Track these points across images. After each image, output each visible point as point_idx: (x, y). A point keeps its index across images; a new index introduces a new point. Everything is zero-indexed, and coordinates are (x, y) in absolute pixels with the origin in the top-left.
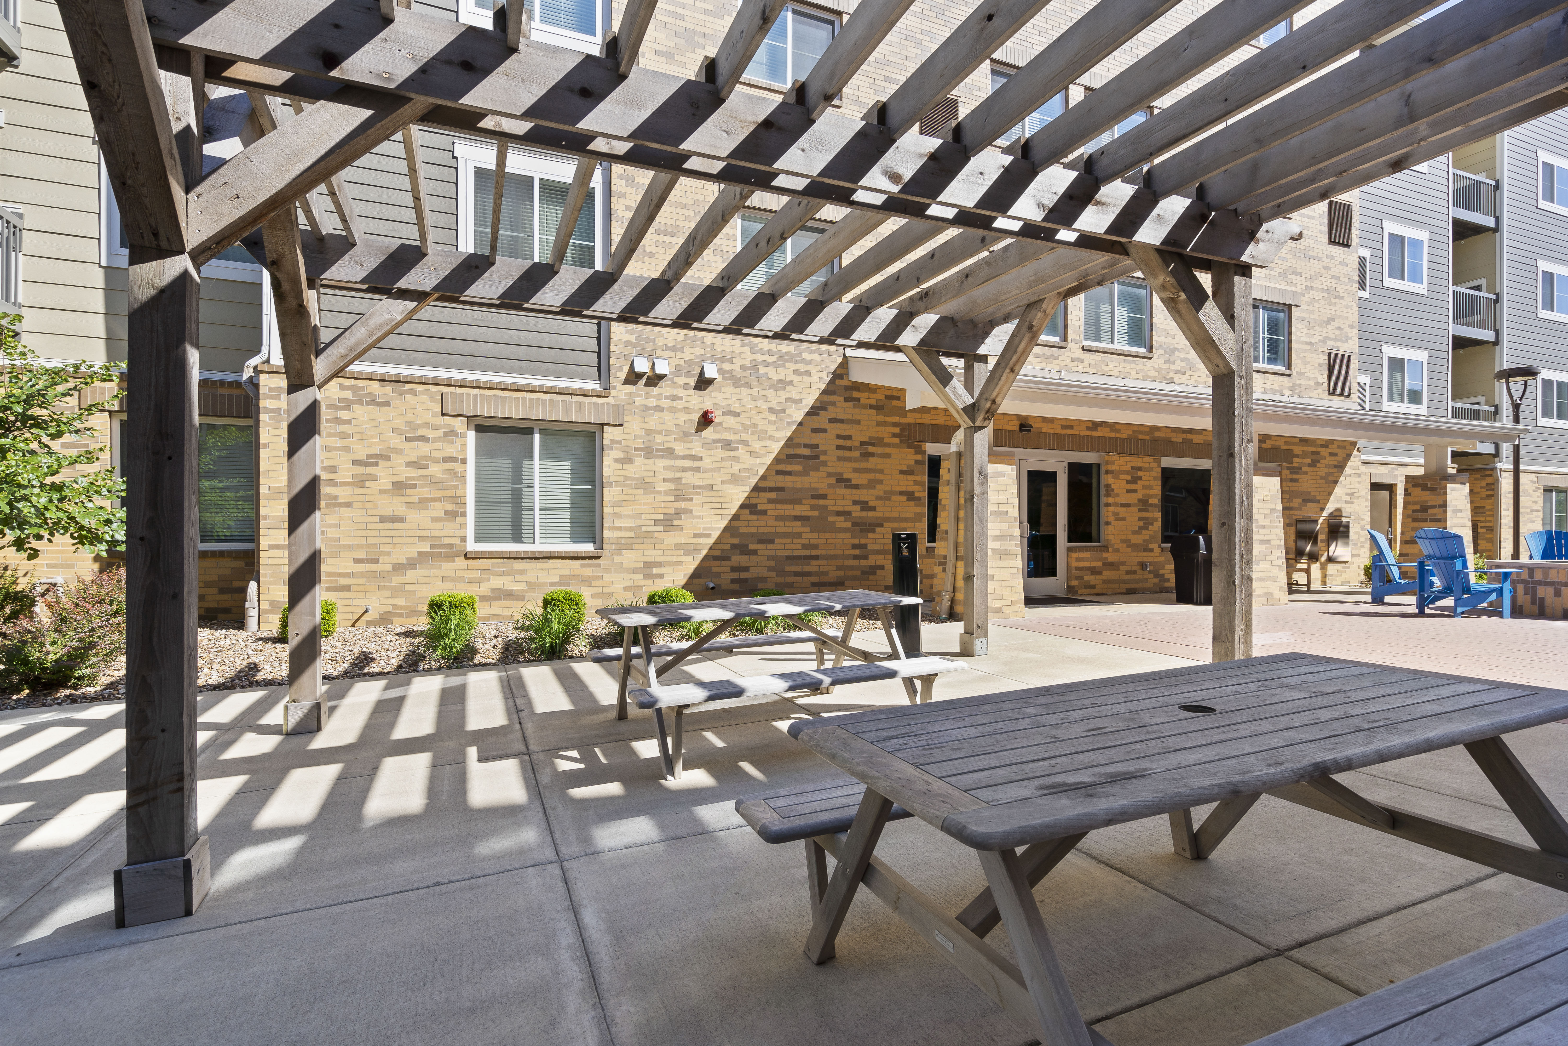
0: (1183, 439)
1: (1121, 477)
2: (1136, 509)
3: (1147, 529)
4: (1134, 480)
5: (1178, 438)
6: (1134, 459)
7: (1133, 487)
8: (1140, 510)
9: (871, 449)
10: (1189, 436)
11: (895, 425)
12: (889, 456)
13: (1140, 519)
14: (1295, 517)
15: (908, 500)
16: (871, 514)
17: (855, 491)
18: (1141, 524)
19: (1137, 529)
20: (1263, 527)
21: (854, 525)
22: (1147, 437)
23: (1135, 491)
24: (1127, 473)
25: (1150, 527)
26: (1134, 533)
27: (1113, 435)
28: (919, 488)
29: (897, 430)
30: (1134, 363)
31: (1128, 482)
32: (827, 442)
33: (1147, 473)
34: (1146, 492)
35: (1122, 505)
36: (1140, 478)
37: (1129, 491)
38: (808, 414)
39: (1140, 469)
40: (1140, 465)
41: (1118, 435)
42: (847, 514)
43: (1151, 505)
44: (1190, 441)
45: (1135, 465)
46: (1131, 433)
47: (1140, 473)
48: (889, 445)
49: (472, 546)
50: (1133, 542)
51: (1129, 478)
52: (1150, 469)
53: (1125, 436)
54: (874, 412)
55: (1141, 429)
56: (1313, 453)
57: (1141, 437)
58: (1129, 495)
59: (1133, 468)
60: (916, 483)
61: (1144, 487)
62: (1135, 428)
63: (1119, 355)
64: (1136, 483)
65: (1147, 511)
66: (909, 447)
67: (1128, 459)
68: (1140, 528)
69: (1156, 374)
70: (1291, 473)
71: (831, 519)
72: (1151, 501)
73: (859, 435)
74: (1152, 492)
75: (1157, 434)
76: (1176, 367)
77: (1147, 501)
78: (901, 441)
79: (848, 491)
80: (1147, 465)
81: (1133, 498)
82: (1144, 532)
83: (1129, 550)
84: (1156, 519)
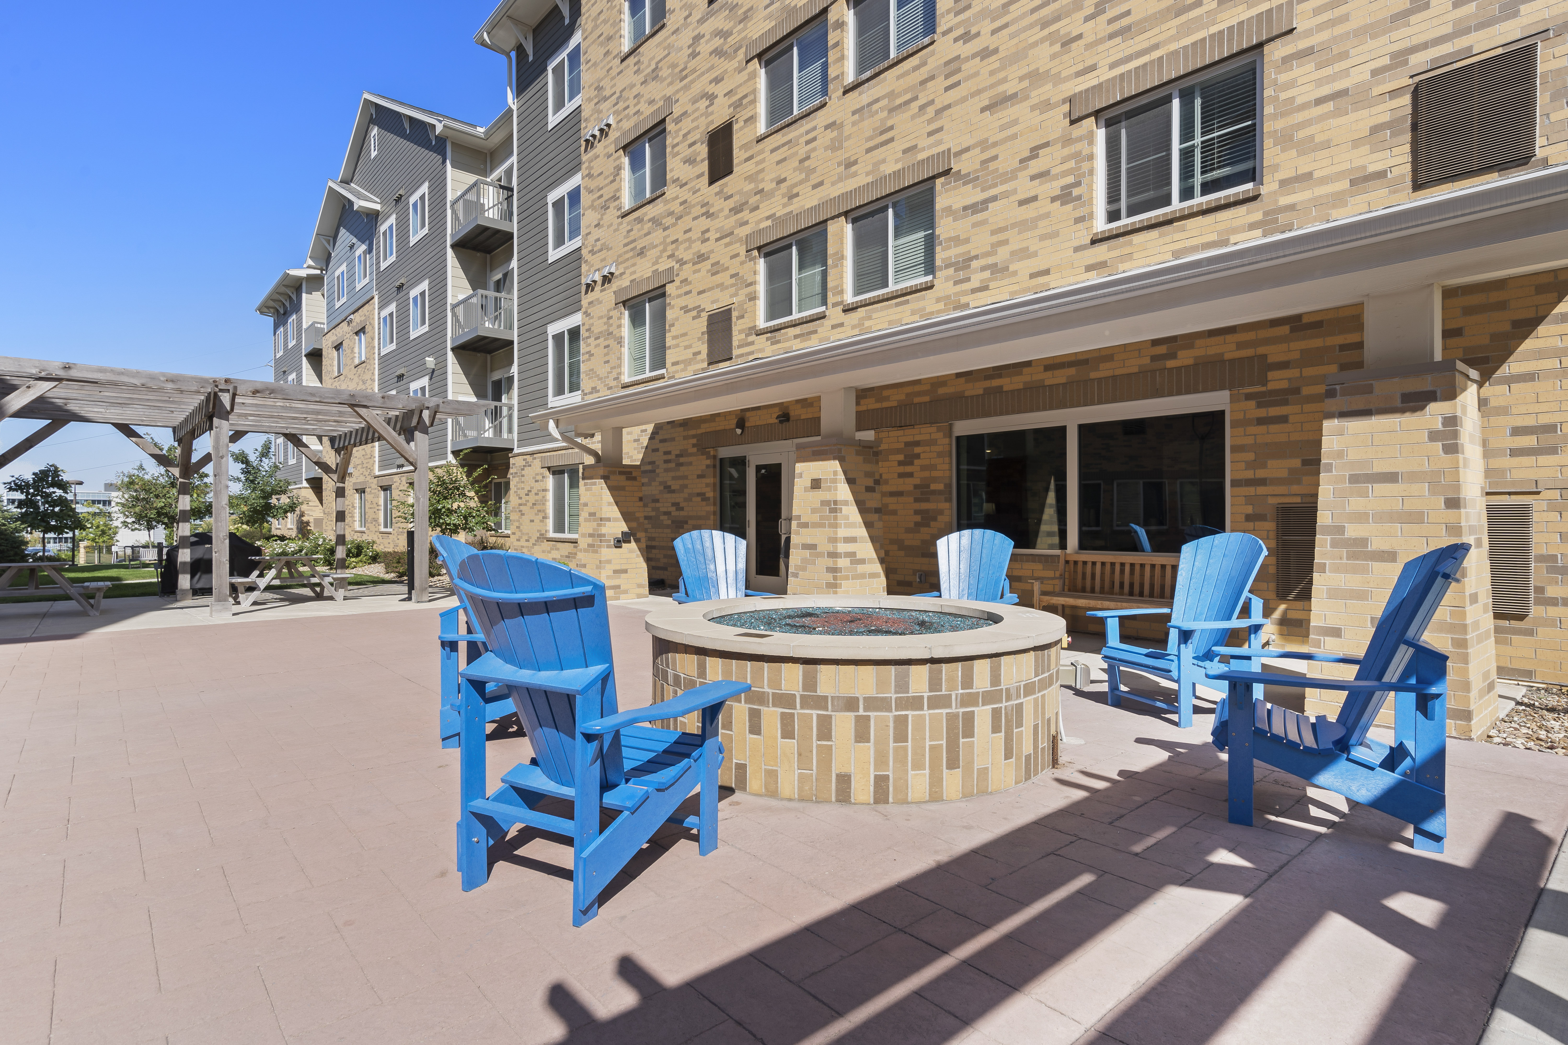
0: (985, 389)
1: (891, 457)
2: (911, 499)
3: (928, 526)
4: (909, 460)
5: (976, 389)
6: (909, 431)
7: (908, 469)
8: (917, 500)
9: (682, 460)
10: (996, 383)
11: (694, 436)
12: (690, 464)
13: (917, 512)
14: (1272, 501)
15: (703, 500)
16: (682, 513)
17: (673, 495)
18: (918, 518)
19: (912, 525)
20: (805, 525)
21: (673, 522)
22: (926, 399)
23: (910, 475)
24: (898, 451)
25: (932, 524)
26: (908, 531)
27: (878, 406)
28: (708, 489)
29: (694, 441)
30: (907, 302)
31: (900, 463)
32: (659, 458)
33: (927, 449)
34: (926, 474)
35: (892, 494)
36: (918, 456)
37: (901, 475)
38: (650, 439)
39: (917, 444)
40: (917, 438)
41: (885, 404)
42: (667, 513)
43: (934, 492)
44: (999, 390)
45: (909, 439)
46: (903, 397)
47: (917, 450)
48: (691, 455)
49: (552, 535)
50: (907, 543)
51: (901, 457)
52: (932, 442)
53: (895, 404)
54: (682, 429)
55: (917, 388)
56: (1343, 348)
57: (917, 400)
58: (901, 480)
59: (907, 444)
60: (707, 485)
61: (923, 468)
62: (909, 390)
63: (888, 300)
64: (912, 463)
65: (927, 500)
66: (702, 454)
67: (900, 433)
68: (917, 524)
69: (941, 306)
70: (1260, 405)
71: (662, 518)
72: (933, 487)
73: (675, 450)
74: (935, 474)
75: (941, 391)
76: (975, 283)
77: (928, 486)
78: (698, 450)
79: (669, 495)
80: (927, 437)
81: (908, 484)
82: (923, 530)
83: (902, 553)
84: (941, 512)
